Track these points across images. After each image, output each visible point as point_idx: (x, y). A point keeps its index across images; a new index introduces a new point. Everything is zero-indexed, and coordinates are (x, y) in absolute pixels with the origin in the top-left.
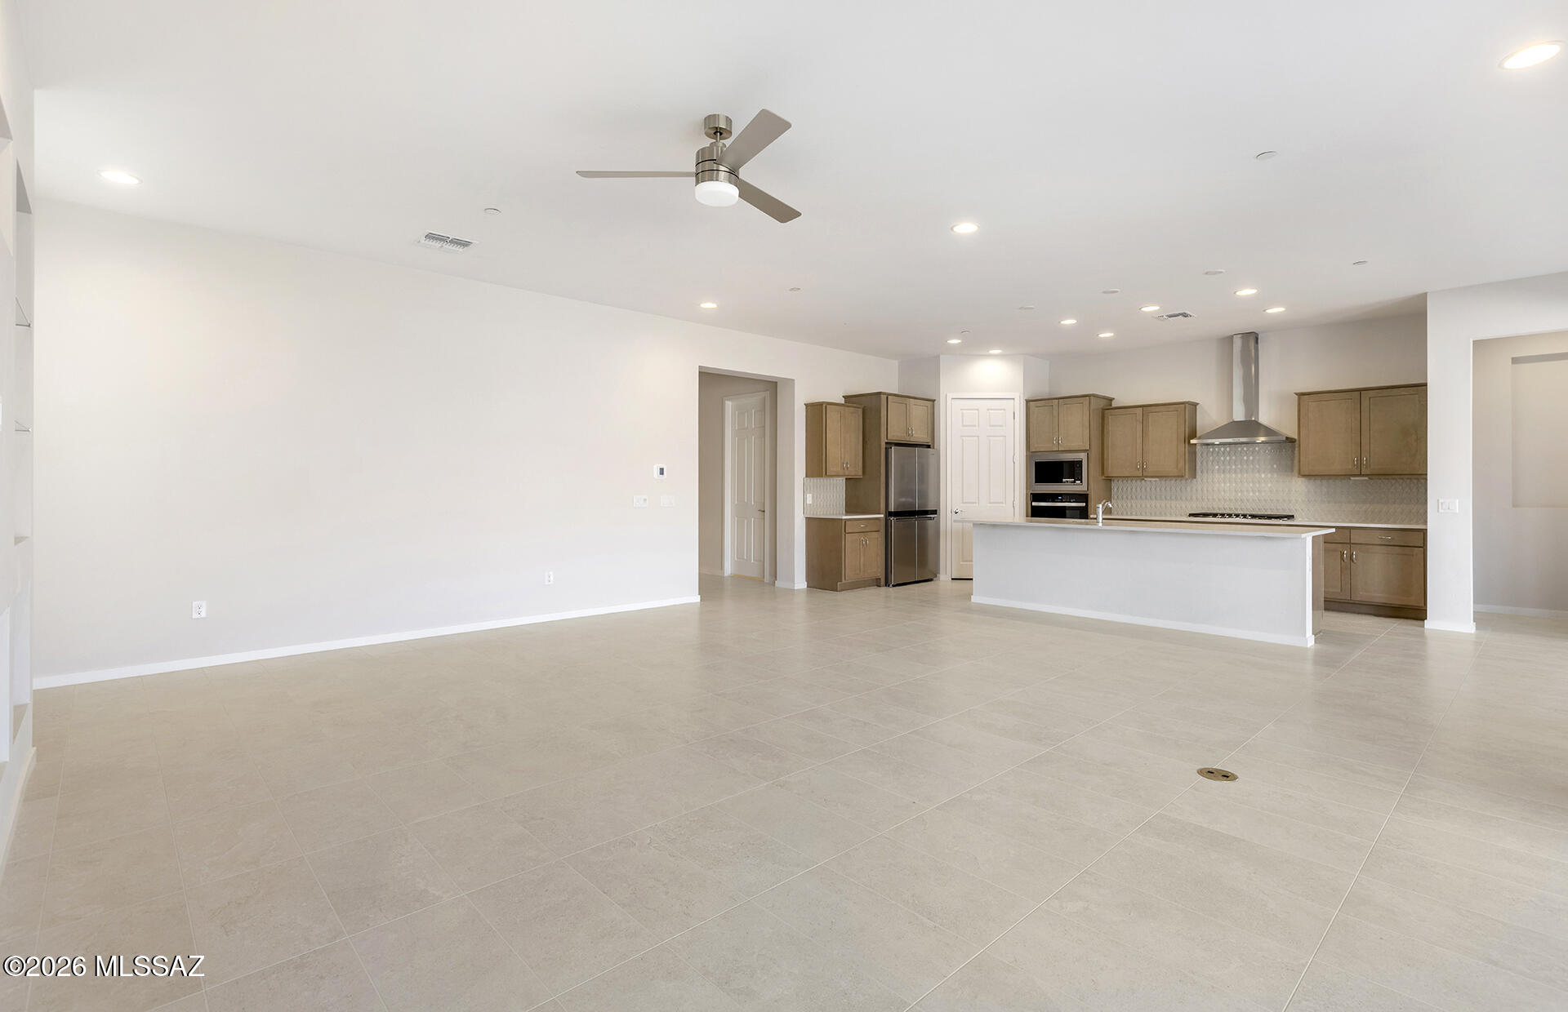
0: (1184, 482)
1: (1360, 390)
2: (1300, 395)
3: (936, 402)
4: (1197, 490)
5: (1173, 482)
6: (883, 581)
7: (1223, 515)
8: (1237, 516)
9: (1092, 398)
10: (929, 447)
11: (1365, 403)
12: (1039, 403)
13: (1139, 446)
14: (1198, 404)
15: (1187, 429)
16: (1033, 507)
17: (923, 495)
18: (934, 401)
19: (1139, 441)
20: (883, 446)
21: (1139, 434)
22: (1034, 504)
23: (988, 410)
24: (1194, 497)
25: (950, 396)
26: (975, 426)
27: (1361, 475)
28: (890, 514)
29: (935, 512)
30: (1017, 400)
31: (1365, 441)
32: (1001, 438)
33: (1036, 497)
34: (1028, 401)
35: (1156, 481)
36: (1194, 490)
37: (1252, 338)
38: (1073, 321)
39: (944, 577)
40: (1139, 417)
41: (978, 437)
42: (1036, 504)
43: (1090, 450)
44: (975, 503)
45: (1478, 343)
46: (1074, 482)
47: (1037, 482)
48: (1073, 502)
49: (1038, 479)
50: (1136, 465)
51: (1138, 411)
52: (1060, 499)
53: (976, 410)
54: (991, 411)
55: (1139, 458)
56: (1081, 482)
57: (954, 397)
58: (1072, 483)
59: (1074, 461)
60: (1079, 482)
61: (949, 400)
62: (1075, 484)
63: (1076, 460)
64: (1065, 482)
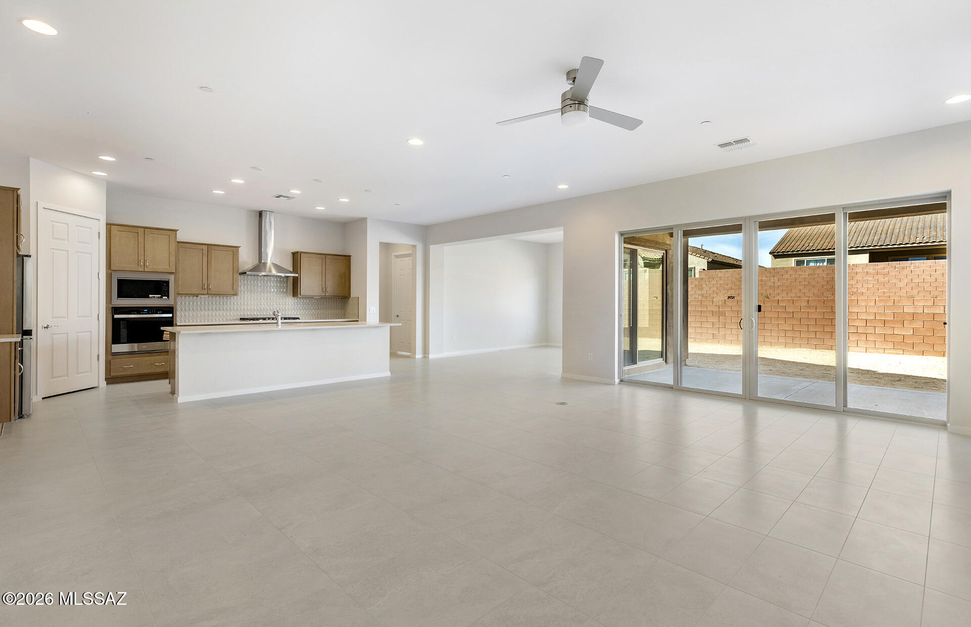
1: (325, 255)
7: (264, 319)
8: (269, 319)
9: (177, 232)
11: (327, 261)
12: (122, 228)
13: (205, 273)
14: (239, 249)
15: (238, 264)
16: (114, 320)
19: (205, 269)
21: (205, 264)
25: (41, 204)
30: (100, 221)
31: (327, 279)
32: (88, 255)
33: (116, 310)
34: (109, 225)
37: (260, 214)
38: (241, 182)
39: (36, 398)
40: (205, 252)
41: (67, 251)
42: (116, 316)
43: (174, 273)
44: (64, 317)
45: (381, 243)
46: (161, 297)
47: (120, 298)
48: (160, 314)
49: (121, 295)
50: (203, 285)
51: (205, 248)
52: (146, 312)
53: (66, 224)
54: (79, 228)
55: (205, 281)
56: (168, 297)
57: (45, 207)
58: (158, 298)
59: (161, 280)
60: (166, 298)
61: (40, 209)
62: (162, 299)
63: (163, 280)
64: (151, 298)
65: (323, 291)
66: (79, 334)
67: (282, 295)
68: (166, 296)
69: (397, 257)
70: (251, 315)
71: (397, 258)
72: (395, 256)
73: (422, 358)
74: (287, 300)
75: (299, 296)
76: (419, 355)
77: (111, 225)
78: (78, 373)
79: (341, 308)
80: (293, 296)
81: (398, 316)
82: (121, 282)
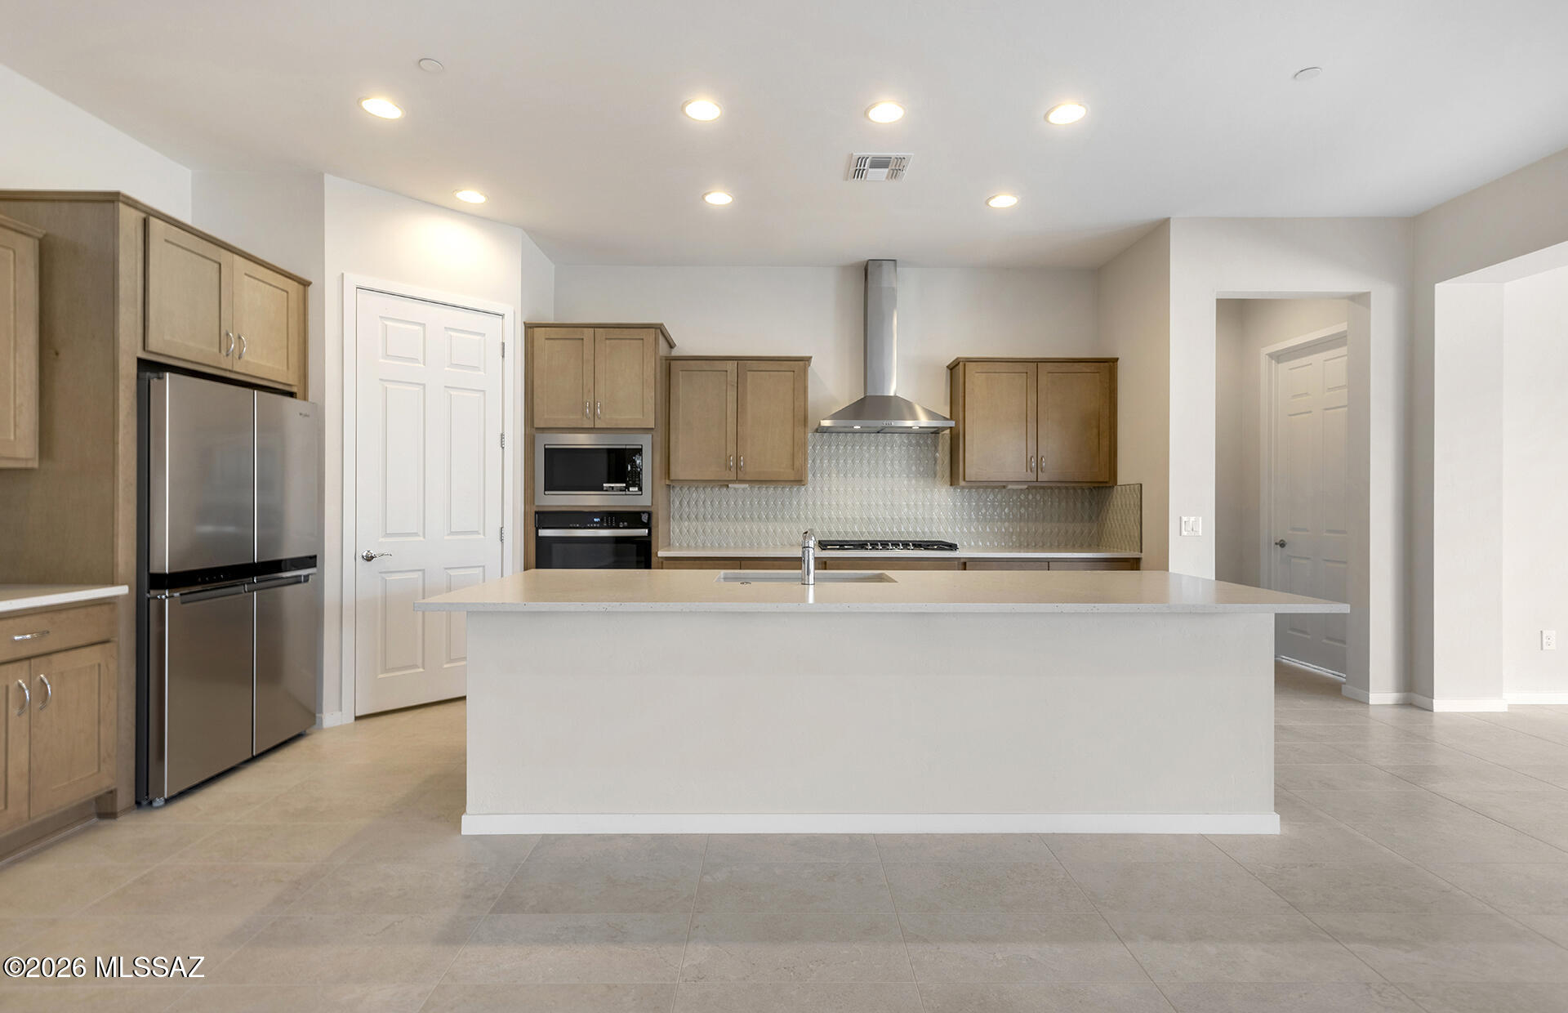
1: (1038, 362)
2: (953, 363)
3: (310, 289)
4: (806, 505)
5: (771, 490)
6: (125, 796)
9: (658, 332)
10: (292, 395)
11: (1043, 380)
12: (552, 332)
13: (731, 427)
14: (810, 361)
16: (540, 542)
17: (273, 517)
18: (306, 282)
19: (731, 419)
20: (128, 369)
21: (732, 407)
22: (541, 534)
25: (352, 280)
26: (416, 361)
28: (159, 581)
29: (311, 561)
30: (509, 318)
31: (1042, 433)
32: (476, 394)
33: (543, 519)
34: (529, 327)
35: (744, 490)
39: (335, 716)
40: (732, 377)
41: (424, 385)
42: (543, 533)
43: (652, 429)
44: (416, 534)
45: (1221, 303)
46: (627, 488)
47: (549, 490)
48: (624, 528)
49: (550, 486)
50: (727, 460)
51: (731, 366)
52: (597, 523)
53: (420, 324)
54: (452, 333)
55: (731, 449)
56: (640, 489)
57: (362, 285)
58: (621, 491)
59: (626, 449)
60: (636, 489)
61: (349, 291)
62: (628, 493)
63: (628, 447)
64: (606, 491)
65: (1028, 467)
66: (452, 573)
67: (914, 482)
68: (634, 486)
69: (1278, 357)
70: (846, 533)
71: (1278, 361)
72: (1271, 356)
73: (1398, 705)
74: (936, 496)
75: (962, 483)
76: (1382, 693)
77: (534, 327)
78: (452, 661)
79: (1091, 518)
80: (951, 485)
81: (1282, 544)
82: (553, 456)
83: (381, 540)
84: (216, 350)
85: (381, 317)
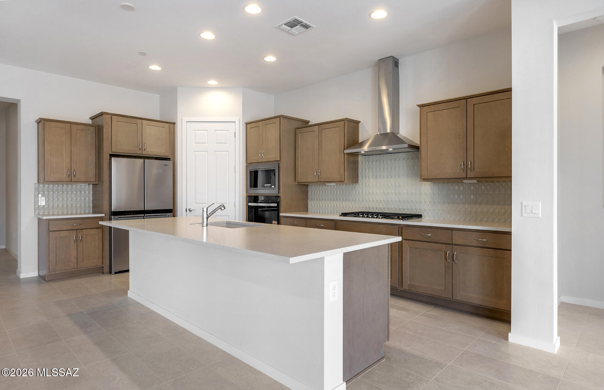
0: (344, 186)
1: (466, 98)
2: (421, 106)
6: (106, 269)
9: (281, 118)
10: (167, 159)
11: (470, 109)
12: (252, 125)
13: (316, 157)
14: (360, 122)
15: (346, 142)
16: (249, 207)
18: (174, 124)
19: (316, 153)
20: (107, 157)
21: (316, 147)
22: (250, 204)
23: (215, 130)
24: (357, 199)
25: (185, 119)
26: (205, 143)
27: (466, 178)
28: (112, 214)
29: (169, 211)
31: (470, 145)
32: (226, 153)
33: (251, 199)
35: (334, 185)
36: (357, 192)
37: (394, 62)
40: (317, 133)
41: (208, 151)
43: (279, 161)
44: (205, 203)
48: (270, 203)
49: (252, 186)
50: (314, 172)
51: (316, 129)
52: (263, 200)
53: (206, 130)
54: (217, 132)
55: (316, 167)
57: (188, 121)
58: (270, 187)
59: (271, 170)
60: (274, 186)
61: (184, 123)
62: (271, 188)
63: (272, 169)
64: (266, 187)
65: (462, 169)
77: (248, 124)
83: (194, 205)
84: (137, 149)
85: (194, 130)
